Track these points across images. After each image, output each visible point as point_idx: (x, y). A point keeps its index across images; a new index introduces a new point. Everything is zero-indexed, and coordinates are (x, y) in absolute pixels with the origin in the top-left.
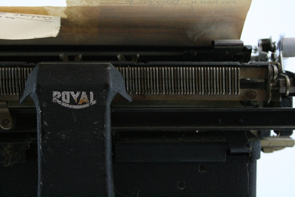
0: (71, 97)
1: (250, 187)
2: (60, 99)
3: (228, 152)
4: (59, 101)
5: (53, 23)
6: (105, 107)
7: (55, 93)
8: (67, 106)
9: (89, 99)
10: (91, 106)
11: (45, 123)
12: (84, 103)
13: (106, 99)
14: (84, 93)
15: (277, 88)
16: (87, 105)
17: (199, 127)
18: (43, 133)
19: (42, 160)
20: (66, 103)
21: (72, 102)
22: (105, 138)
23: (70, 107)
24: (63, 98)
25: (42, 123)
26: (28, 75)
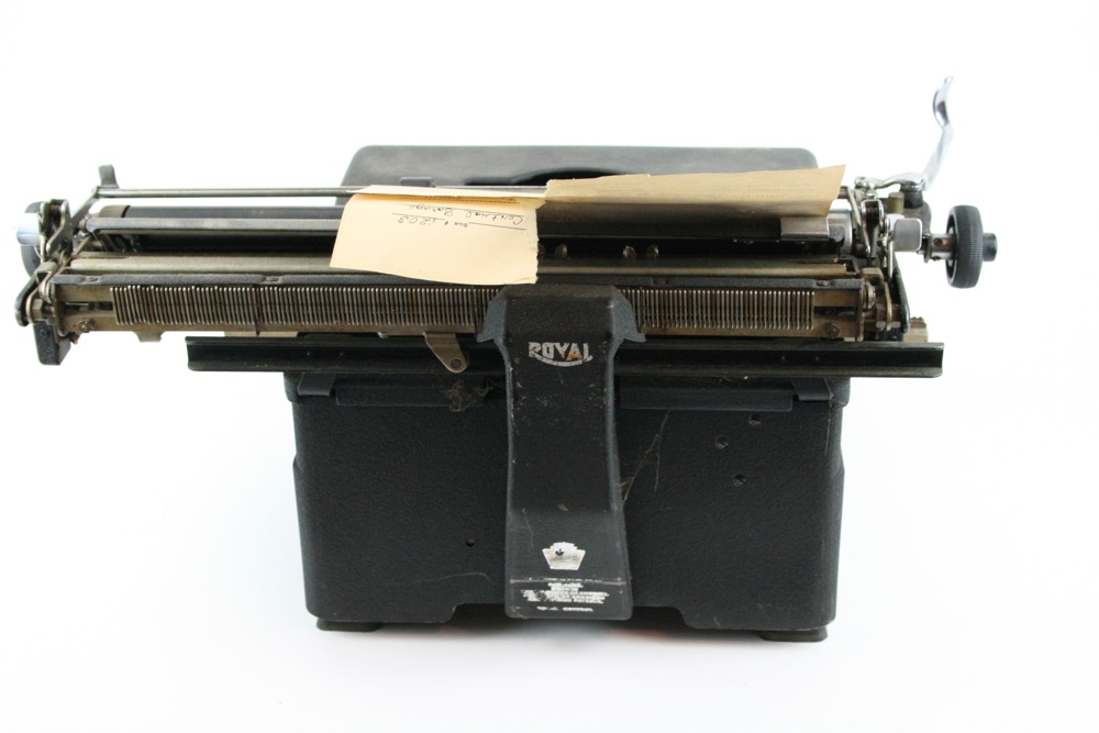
0: (556, 350)
1: (829, 445)
2: (540, 353)
3: (796, 398)
4: (537, 356)
5: (525, 232)
6: (605, 365)
7: (532, 345)
8: (549, 362)
9: (582, 353)
10: (585, 363)
11: (519, 385)
12: (576, 359)
13: (607, 354)
14: (574, 345)
15: (871, 321)
16: (580, 362)
17: (749, 372)
18: (516, 397)
19: (514, 433)
20: (548, 358)
21: (557, 357)
22: (605, 406)
23: (555, 363)
24: (545, 352)
25: (515, 385)
26: (490, 303)
